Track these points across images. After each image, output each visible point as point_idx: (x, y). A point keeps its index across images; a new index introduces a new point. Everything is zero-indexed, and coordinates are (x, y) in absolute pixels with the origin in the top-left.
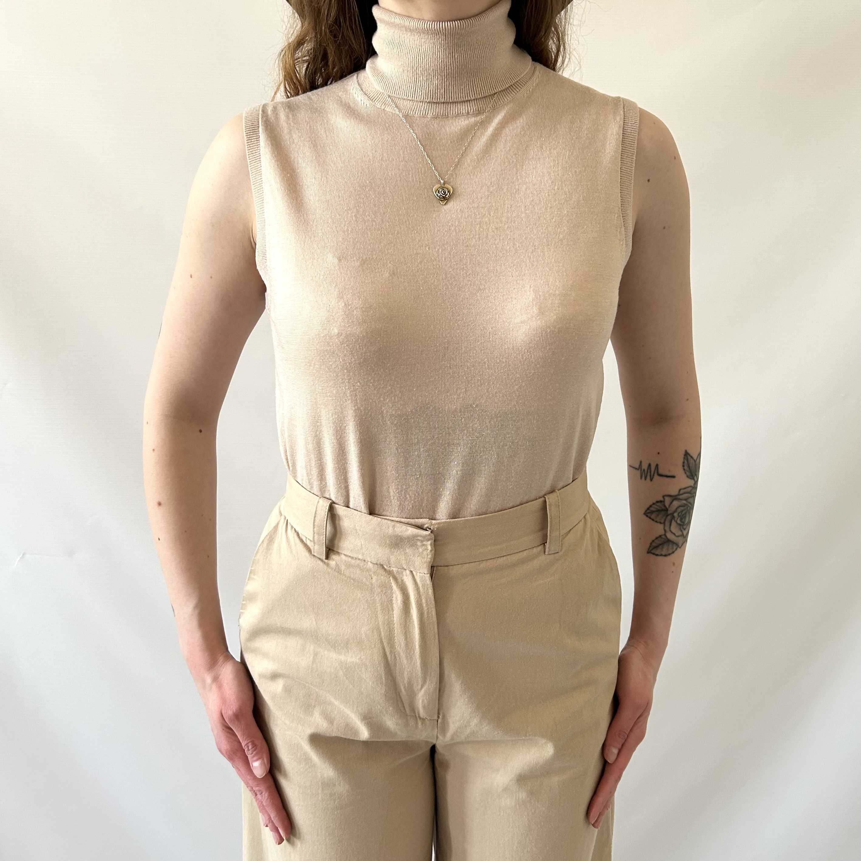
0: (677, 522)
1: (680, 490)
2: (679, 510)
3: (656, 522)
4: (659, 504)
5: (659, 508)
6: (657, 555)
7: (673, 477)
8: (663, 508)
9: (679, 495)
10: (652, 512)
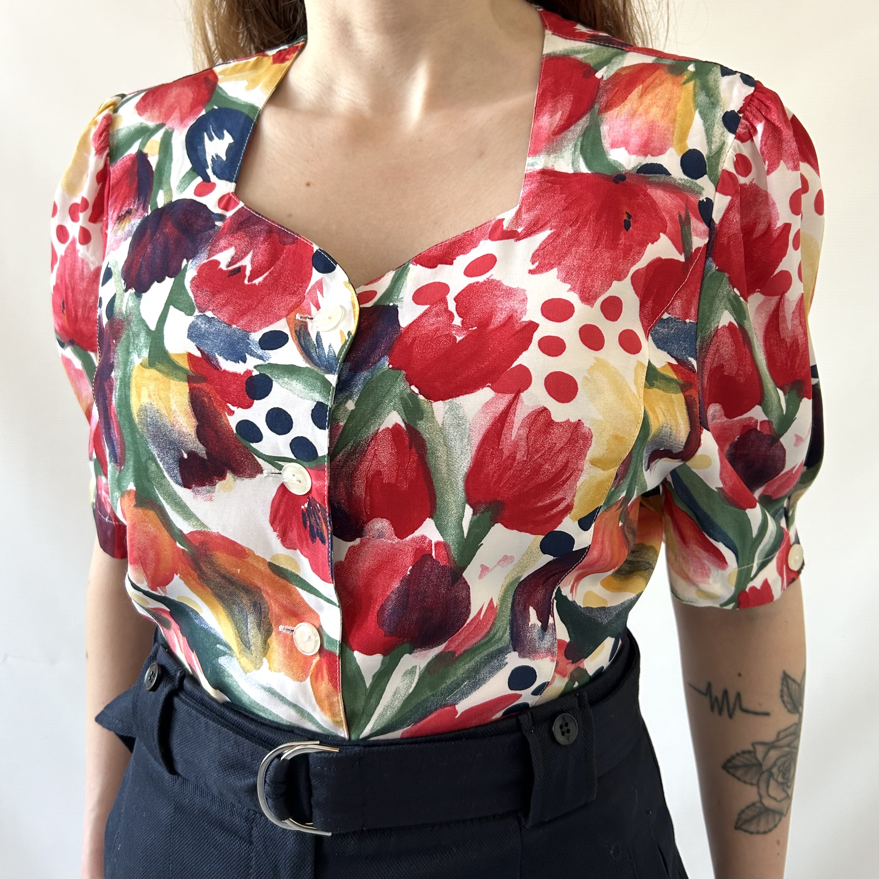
0: (777, 781)
1: (779, 733)
2: (779, 763)
3: (745, 782)
4: (747, 756)
5: (747, 762)
6: (751, 833)
7: (767, 714)
8: (754, 761)
9: (778, 739)
10: (736, 767)
